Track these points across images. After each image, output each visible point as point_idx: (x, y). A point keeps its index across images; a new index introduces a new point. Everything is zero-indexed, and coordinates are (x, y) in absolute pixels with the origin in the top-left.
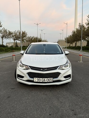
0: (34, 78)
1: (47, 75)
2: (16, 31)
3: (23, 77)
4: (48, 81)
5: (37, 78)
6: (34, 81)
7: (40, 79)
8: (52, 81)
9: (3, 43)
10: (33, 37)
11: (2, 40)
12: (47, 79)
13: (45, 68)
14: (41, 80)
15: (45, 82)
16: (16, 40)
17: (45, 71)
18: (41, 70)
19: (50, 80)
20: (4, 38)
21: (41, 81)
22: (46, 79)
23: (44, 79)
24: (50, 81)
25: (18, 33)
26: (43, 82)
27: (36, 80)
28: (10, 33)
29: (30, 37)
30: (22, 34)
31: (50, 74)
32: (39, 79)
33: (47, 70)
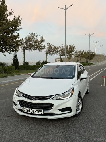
0: (24, 108)
1: (37, 105)
2: (63, 46)
4: (38, 113)
7: (29, 110)
8: (43, 114)
9: (47, 59)
10: (83, 51)
11: (47, 56)
12: (37, 111)
13: (36, 97)
15: (34, 113)
16: (62, 55)
17: (35, 100)
18: (31, 98)
19: (40, 111)
20: (48, 54)
21: (30, 112)
22: (35, 110)
23: (33, 110)
24: (40, 114)
25: (65, 48)
26: (33, 113)
27: (25, 109)
28: (55, 48)
29: (80, 51)
30: (69, 49)
31: (41, 105)
33: (37, 99)
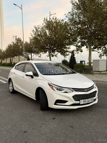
3: (66, 102)
5: (83, 100)
6: (81, 104)
14: (87, 101)
15: (89, 102)
18: (85, 90)
22: (90, 99)
27: (82, 102)
32: (84, 100)
